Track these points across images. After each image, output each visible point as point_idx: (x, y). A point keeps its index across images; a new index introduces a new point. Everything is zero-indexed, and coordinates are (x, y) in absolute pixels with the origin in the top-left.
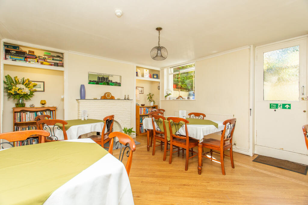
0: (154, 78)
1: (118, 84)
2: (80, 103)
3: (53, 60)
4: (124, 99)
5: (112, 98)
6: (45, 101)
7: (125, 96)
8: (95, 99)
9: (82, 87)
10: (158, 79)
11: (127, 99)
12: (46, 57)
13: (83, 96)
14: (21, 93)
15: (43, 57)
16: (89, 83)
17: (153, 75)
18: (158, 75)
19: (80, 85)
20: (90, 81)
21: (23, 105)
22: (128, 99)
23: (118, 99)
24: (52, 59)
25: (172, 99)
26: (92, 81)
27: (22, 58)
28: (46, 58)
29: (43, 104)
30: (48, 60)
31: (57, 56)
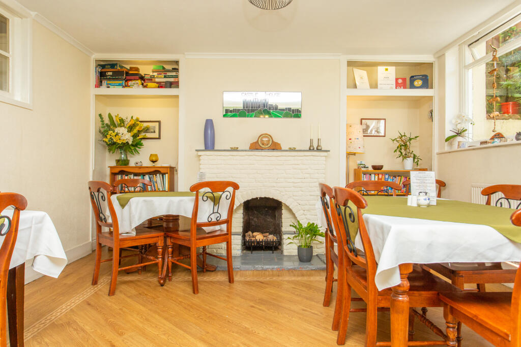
0: (412, 86)
1: (293, 113)
2: (201, 158)
3: (165, 77)
4: (308, 149)
5: (275, 147)
6: (156, 155)
7: (311, 141)
8: (235, 149)
9: (209, 124)
10: (427, 88)
11: (315, 149)
12: (155, 74)
13: (209, 144)
14: (118, 142)
15: (151, 74)
16: (224, 116)
17: (413, 79)
18: (429, 78)
19: (205, 121)
20: (227, 111)
21: (126, 162)
22: (319, 149)
23: (292, 150)
24: (163, 76)
25: (466, 147)
26: (231, 111)
27: (121, 82)
28: (154, 76)
29: (154, 162)
30: (156, 79)
31: (173, 69)
